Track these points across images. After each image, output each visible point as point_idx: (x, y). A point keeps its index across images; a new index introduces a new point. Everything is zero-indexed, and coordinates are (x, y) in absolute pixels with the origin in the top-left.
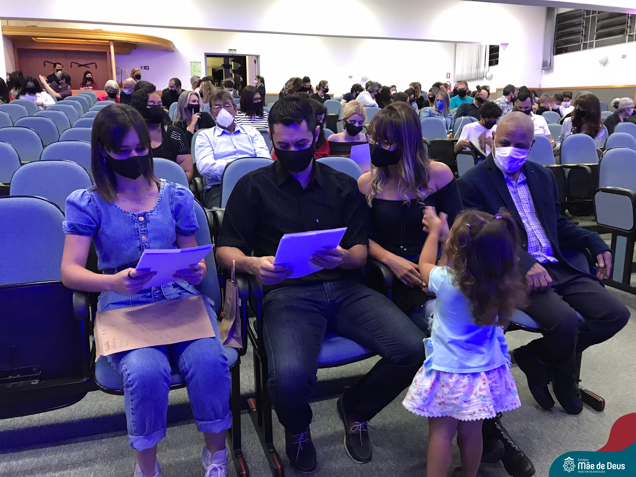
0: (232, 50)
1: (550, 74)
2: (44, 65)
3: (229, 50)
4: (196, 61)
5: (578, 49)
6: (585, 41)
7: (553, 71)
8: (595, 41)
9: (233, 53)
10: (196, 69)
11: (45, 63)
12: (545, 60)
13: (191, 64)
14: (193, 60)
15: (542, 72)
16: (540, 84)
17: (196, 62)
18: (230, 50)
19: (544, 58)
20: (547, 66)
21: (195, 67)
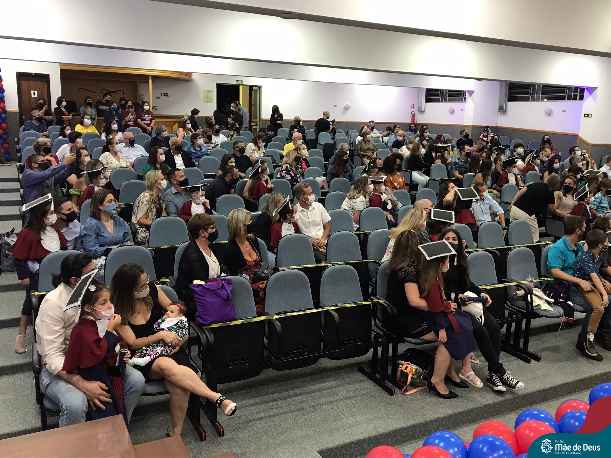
1: (505, 116)
2: (79, 91)
5: (527, 99)
6: (532, 94)
7: (506, 115)
8: (541, 95)
9: (240, 83)
10: (209, 97)
11: (80, 89)
12: (501, 104)
13: (204, 92)
15: (498, 114)
16: (496, 123)
17: (209, 91)
18: (238, 81)
19: (500, 102)
20: (502, 110)
21: (207, 96)
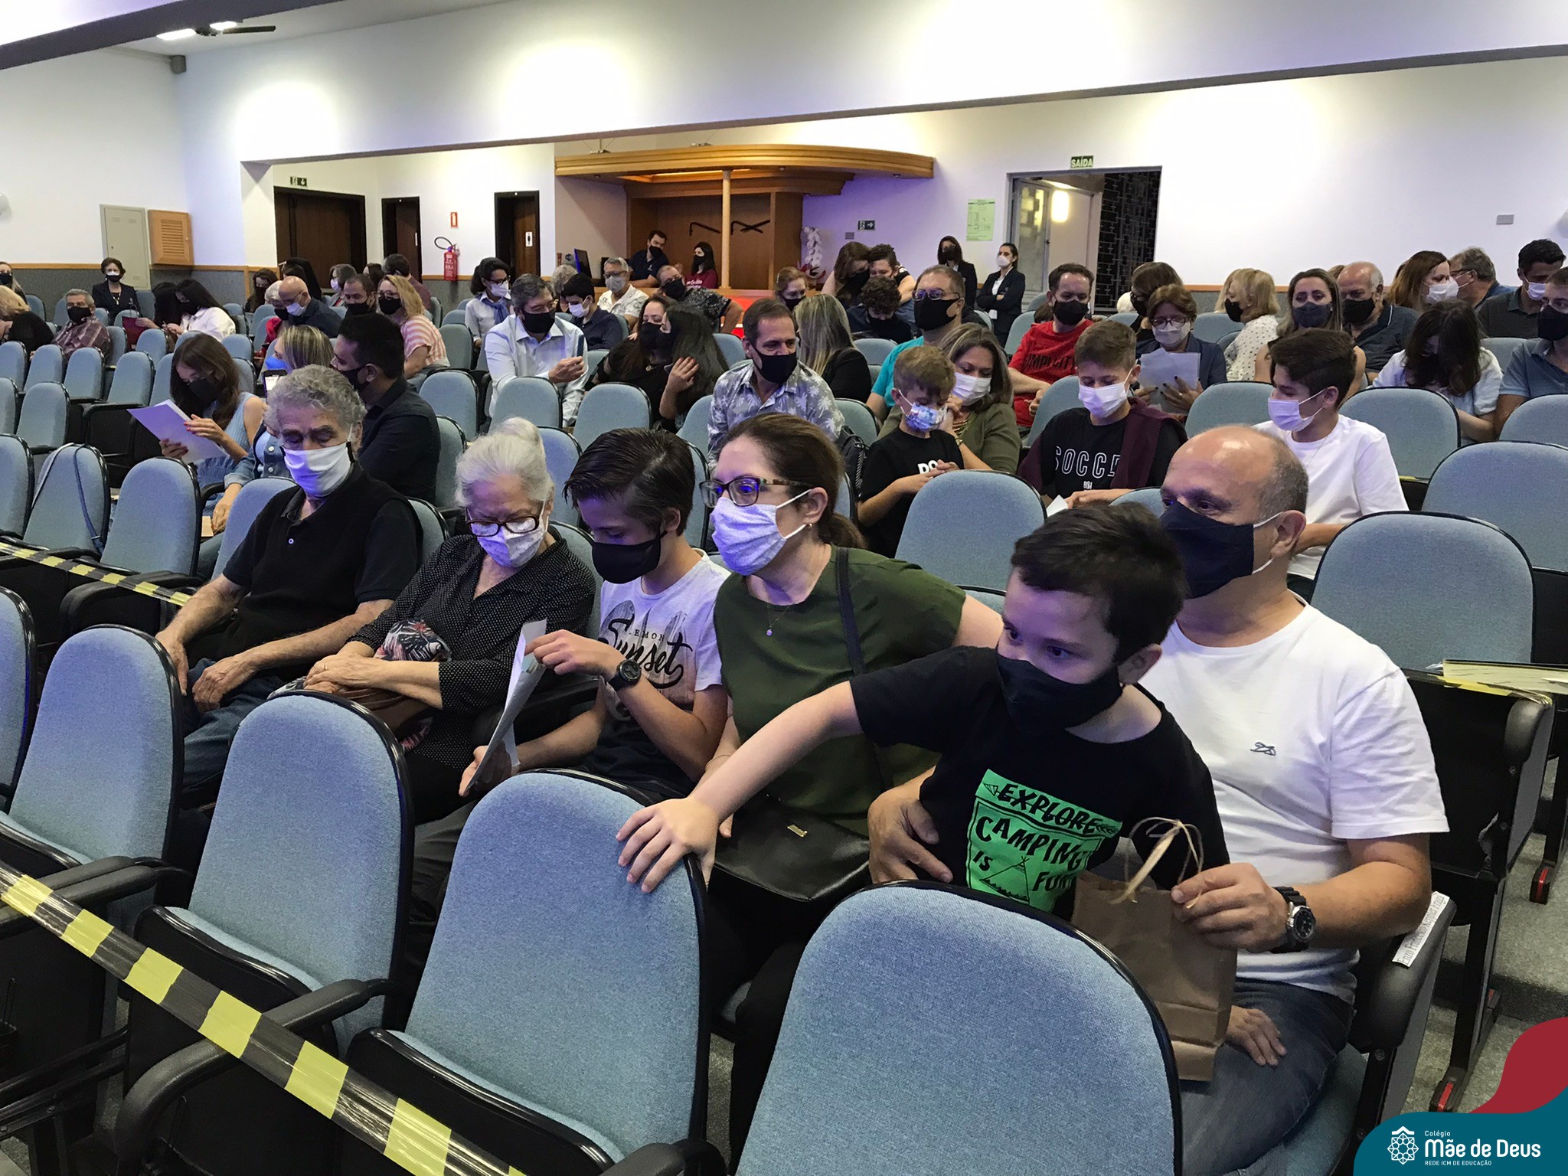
0: (1080, 158)
2: (691, 231)
3: (1073, 158)
4: (982, 198)
9: (1084, 165)
10: (982, 221)
11: (695, 227)
13: (970, 208)
14: (974, 199)
17: (981, 203)
18: (1076, 158)
21: (977, 216)
